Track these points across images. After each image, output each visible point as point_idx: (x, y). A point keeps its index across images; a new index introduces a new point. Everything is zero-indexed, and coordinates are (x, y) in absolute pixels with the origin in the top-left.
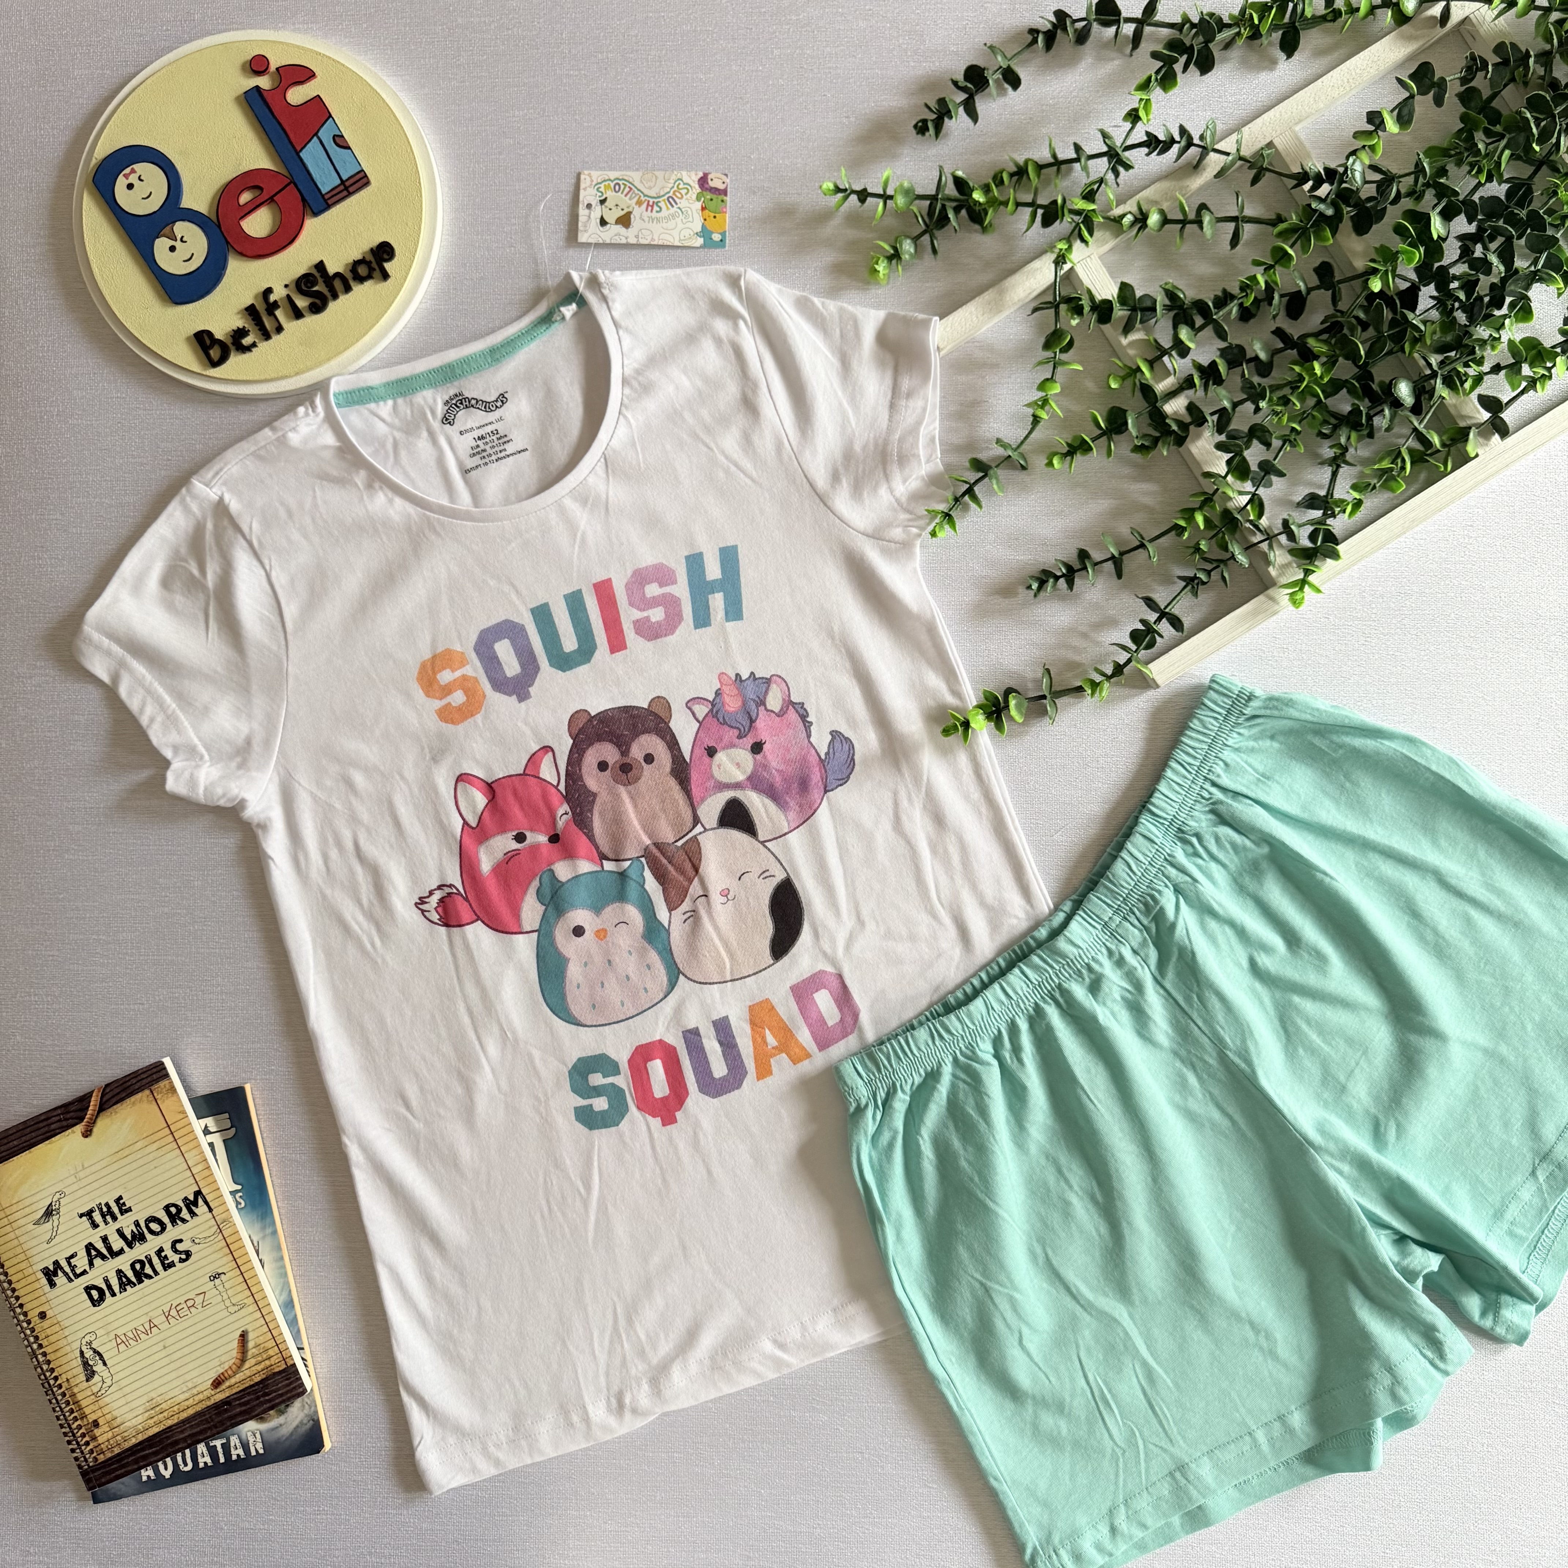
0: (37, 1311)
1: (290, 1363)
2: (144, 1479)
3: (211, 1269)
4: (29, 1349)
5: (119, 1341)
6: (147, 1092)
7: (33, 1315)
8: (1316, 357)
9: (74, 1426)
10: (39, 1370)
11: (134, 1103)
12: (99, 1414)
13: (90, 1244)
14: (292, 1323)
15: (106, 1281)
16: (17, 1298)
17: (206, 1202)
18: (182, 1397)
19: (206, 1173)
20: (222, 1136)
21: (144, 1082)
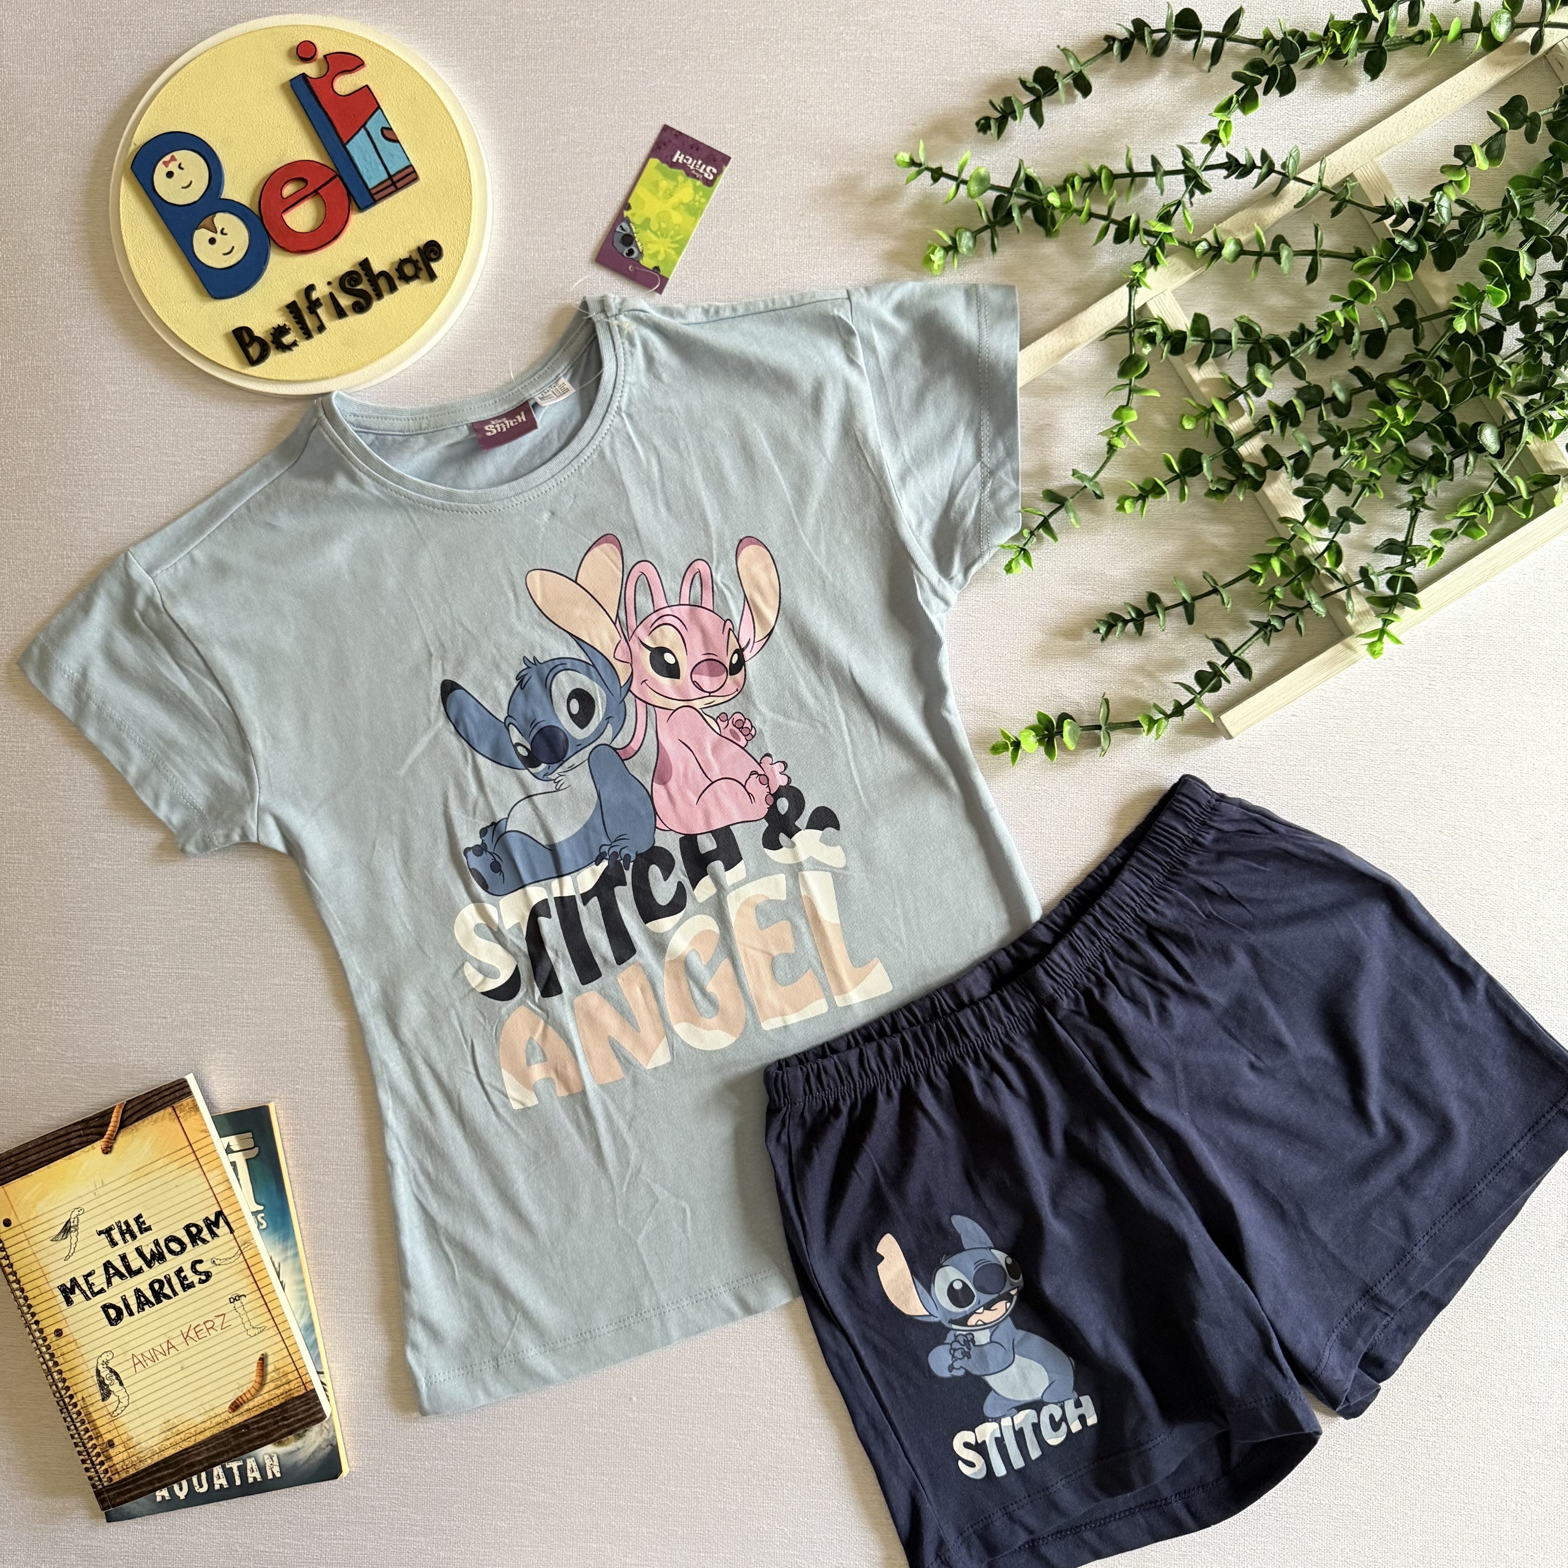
0: (54, 1328)
1: (309, 1388)
2: (159, 1499)
3: (232, 1291)
4: (44, 1367)
5: (136, 1361)
6: (169, 1110)
7: (49, 1332)
8: (1397, 399)
9: (89, 1445)
10: (54, 1387)
11: (155, 1121)
12: (115, 1433)
13: (108, 1262)
14: (313, 1346)
15: (124, 1300)
16: (33, 1315)
17: (227, 1223)
18: (200, 1419)
19: (228, 1193)
20: (245, 1155)
21: (167, 1099)
